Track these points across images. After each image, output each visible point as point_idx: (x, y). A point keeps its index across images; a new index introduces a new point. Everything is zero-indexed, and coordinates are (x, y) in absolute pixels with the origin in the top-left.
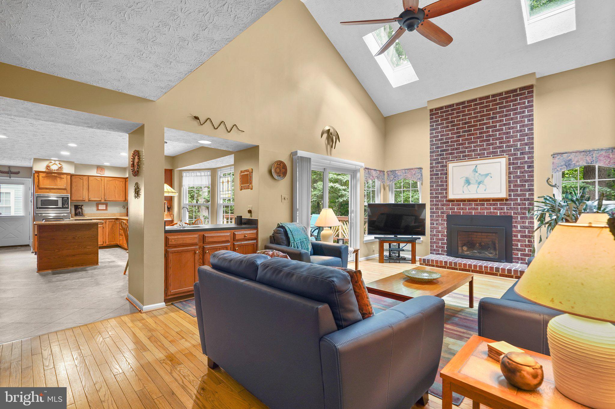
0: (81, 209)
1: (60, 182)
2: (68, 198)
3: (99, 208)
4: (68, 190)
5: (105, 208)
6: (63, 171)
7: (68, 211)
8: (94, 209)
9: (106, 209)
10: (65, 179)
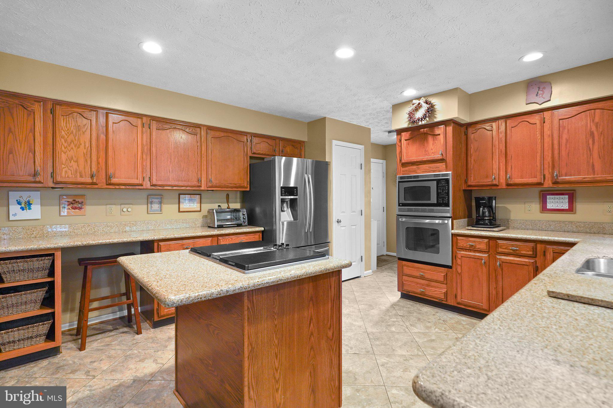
0: (490, 207)
1: (433, 144)
2: (447, 181)
3: (549, 206)
4: (448, 160)
5: (566, 206)
6: (435, 117)
7: (447, 212)
8: (536, 207)
9: (571, 209)
10: (441, 137)
